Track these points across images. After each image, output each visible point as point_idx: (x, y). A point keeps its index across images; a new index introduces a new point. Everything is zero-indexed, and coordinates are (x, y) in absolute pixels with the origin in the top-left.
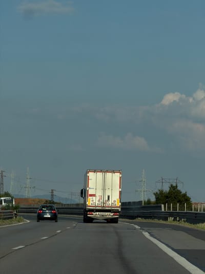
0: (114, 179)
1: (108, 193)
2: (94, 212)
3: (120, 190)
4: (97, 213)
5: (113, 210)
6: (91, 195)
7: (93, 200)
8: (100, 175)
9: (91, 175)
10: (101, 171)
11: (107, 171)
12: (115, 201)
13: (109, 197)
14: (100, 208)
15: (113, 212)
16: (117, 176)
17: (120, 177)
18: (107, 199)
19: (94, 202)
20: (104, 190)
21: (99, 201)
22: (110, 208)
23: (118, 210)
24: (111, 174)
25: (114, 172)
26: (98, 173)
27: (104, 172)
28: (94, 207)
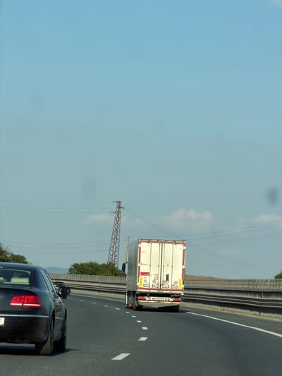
0: (175, 252)
1: (167, 271)
2: (149, 297)
3: (184, 267)
4: (151, 298)
5: (174, 294)
6: (143, 274)
7: (145, 281)
8: (156, 246)
9: (144, 246)
10: (158, 241)
11: (166, 242)
12: (176, 282)
13: (167, 276)
14: (156, 291)
15: (173, 297)
16: (179, 249)
17: (184, 250)
18: (165, 279)
19: (148, 282)
20: (161, 266)
21: (154, 281)
22: (169, 292)
23: (180, 294)
24: (171, 245)
25: (175, 242)
26: (153, 244)
27: (162, 243)
28: (147, 289)
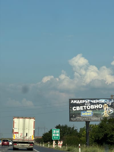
0: (30, 123)
1: (26, 131)
2: (18, 143)
3: (34, 129)
4: (20, 144)
5: (30, 142)
6: (15, 133)
7: (17, 136)
8: (21, 120)
9: (16, 120)
10: (22, 118)
11: (26, 118)
12: (31, 137)
13: (27, 134)
14: (22, 141)
15: (30, 144)
16: (32, 121)
17: (34, 122)
18: (26, 135)
19: (18, 137)
20: (24, 129)
21: (21, 136)
22: (27, 141)
23: (33, 142)
24: (28, 119)
26: (20, 119)
27: (24, 118)
28: (17, 140)
